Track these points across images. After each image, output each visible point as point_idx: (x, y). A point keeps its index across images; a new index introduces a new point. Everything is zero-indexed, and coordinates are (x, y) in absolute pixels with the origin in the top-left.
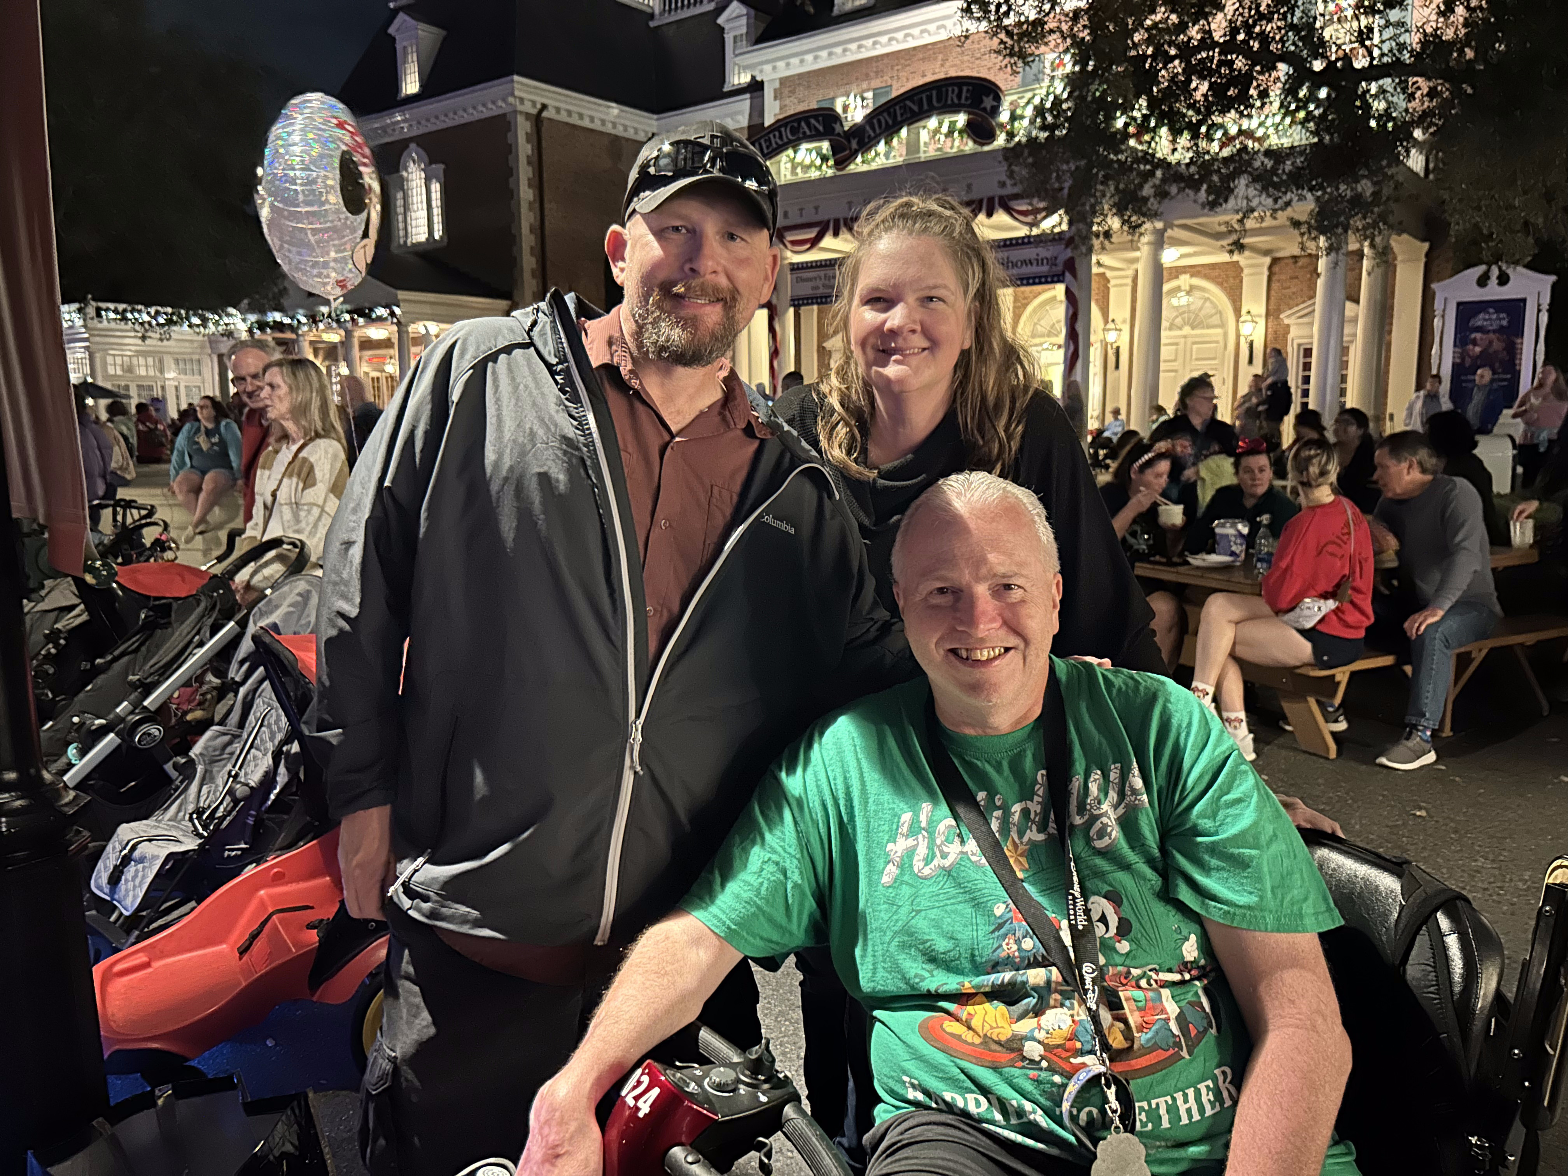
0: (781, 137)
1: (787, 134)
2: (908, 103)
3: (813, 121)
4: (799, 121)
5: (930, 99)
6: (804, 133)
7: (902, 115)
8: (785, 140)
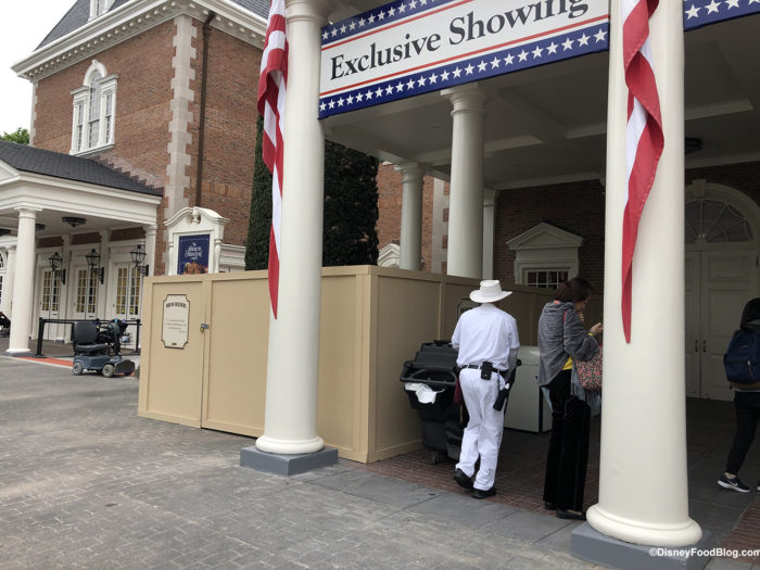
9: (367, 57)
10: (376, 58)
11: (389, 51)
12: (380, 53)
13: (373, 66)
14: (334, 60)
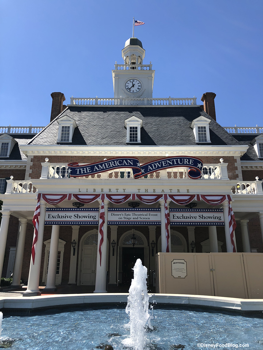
0: (114, 164)
1: (117, 163)
2: (168, 161)
3: (128, 161)
4: (123, 160)
5: (177, 161)
6: (125, 164)
7: (165, 164)
8: (116, 165)
9: (57, 216)
10: (59, 217)
11: (62, 216)
12: (60, 216)
13: (58, 218)
14: (49, 215)
